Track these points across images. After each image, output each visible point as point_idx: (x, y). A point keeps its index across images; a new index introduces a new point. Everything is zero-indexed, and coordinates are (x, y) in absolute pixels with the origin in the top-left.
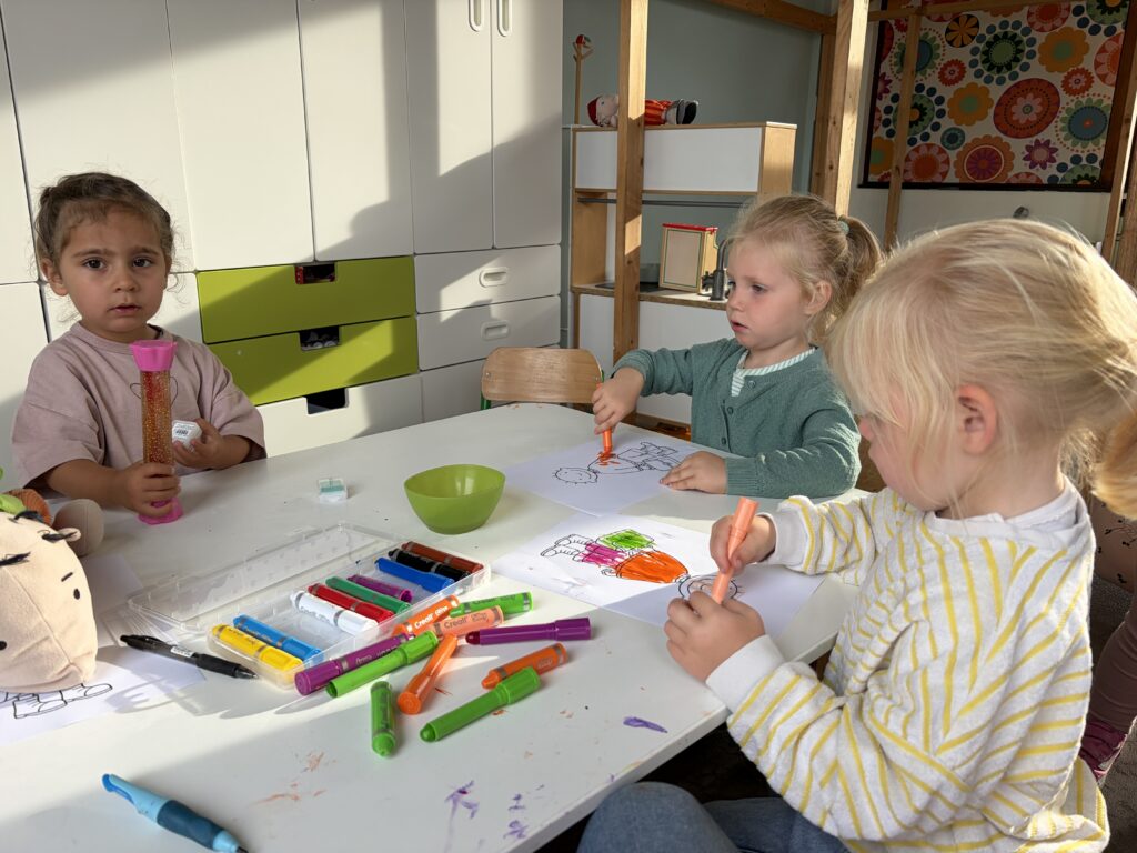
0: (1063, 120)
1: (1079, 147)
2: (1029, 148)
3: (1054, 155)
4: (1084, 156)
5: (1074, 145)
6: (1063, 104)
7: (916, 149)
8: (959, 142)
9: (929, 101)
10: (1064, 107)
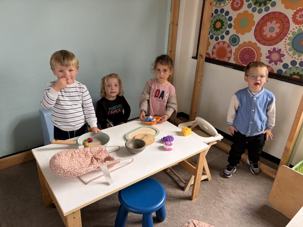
0: (289, 39)
1: (296, 56)
2: (269, 52)
3: (282, 58)
4: (298, 62)
5: (294, 54)
6: (291, 29)
7: (218, 43)
8: (237, 43)
9: (226, 18)
10: (291, 31)
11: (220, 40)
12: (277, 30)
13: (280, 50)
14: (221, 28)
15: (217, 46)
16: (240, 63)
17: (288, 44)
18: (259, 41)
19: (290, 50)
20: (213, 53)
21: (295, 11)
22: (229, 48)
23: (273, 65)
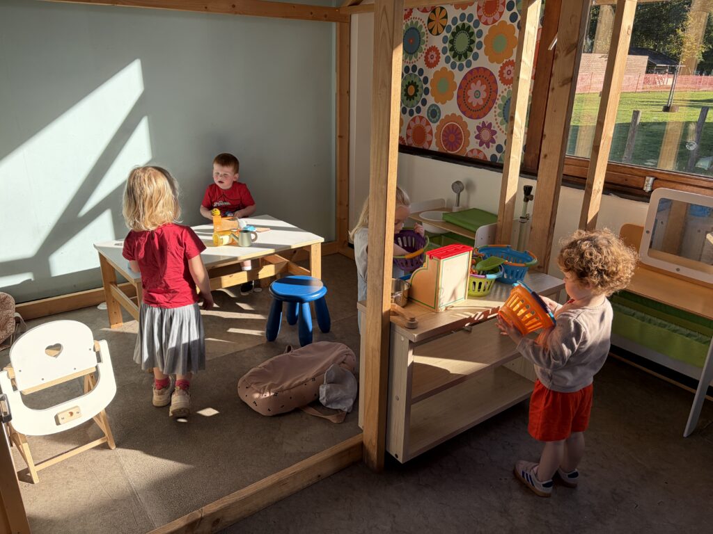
0: (499, 106)
2: (478, 128)
3: (494, 137)
6: (499, 93)
7: (414, 120)
8: (437, 117)
9: (420, 80)
10: (500, 96)
11: (415, 114)
12: (484, 95)
13: (490, 124)
14: (415, 95)
15: (413, 125)
16: (445, 150)
17: (499, 115)
18: (464, 113)
19: (502, 124)
20: (408, 137)
21: (501, 65)
22: (428, 126)
23: (484, 148)
